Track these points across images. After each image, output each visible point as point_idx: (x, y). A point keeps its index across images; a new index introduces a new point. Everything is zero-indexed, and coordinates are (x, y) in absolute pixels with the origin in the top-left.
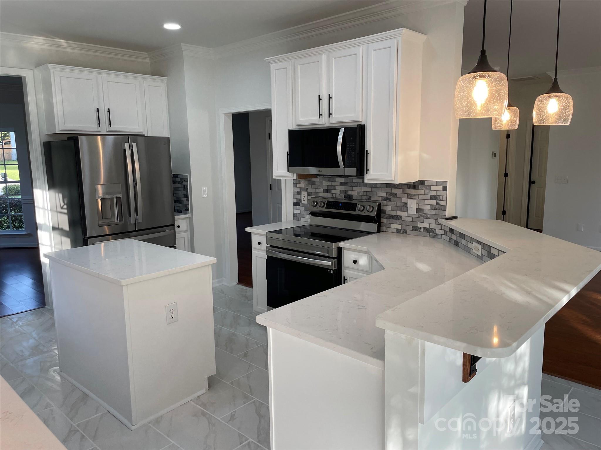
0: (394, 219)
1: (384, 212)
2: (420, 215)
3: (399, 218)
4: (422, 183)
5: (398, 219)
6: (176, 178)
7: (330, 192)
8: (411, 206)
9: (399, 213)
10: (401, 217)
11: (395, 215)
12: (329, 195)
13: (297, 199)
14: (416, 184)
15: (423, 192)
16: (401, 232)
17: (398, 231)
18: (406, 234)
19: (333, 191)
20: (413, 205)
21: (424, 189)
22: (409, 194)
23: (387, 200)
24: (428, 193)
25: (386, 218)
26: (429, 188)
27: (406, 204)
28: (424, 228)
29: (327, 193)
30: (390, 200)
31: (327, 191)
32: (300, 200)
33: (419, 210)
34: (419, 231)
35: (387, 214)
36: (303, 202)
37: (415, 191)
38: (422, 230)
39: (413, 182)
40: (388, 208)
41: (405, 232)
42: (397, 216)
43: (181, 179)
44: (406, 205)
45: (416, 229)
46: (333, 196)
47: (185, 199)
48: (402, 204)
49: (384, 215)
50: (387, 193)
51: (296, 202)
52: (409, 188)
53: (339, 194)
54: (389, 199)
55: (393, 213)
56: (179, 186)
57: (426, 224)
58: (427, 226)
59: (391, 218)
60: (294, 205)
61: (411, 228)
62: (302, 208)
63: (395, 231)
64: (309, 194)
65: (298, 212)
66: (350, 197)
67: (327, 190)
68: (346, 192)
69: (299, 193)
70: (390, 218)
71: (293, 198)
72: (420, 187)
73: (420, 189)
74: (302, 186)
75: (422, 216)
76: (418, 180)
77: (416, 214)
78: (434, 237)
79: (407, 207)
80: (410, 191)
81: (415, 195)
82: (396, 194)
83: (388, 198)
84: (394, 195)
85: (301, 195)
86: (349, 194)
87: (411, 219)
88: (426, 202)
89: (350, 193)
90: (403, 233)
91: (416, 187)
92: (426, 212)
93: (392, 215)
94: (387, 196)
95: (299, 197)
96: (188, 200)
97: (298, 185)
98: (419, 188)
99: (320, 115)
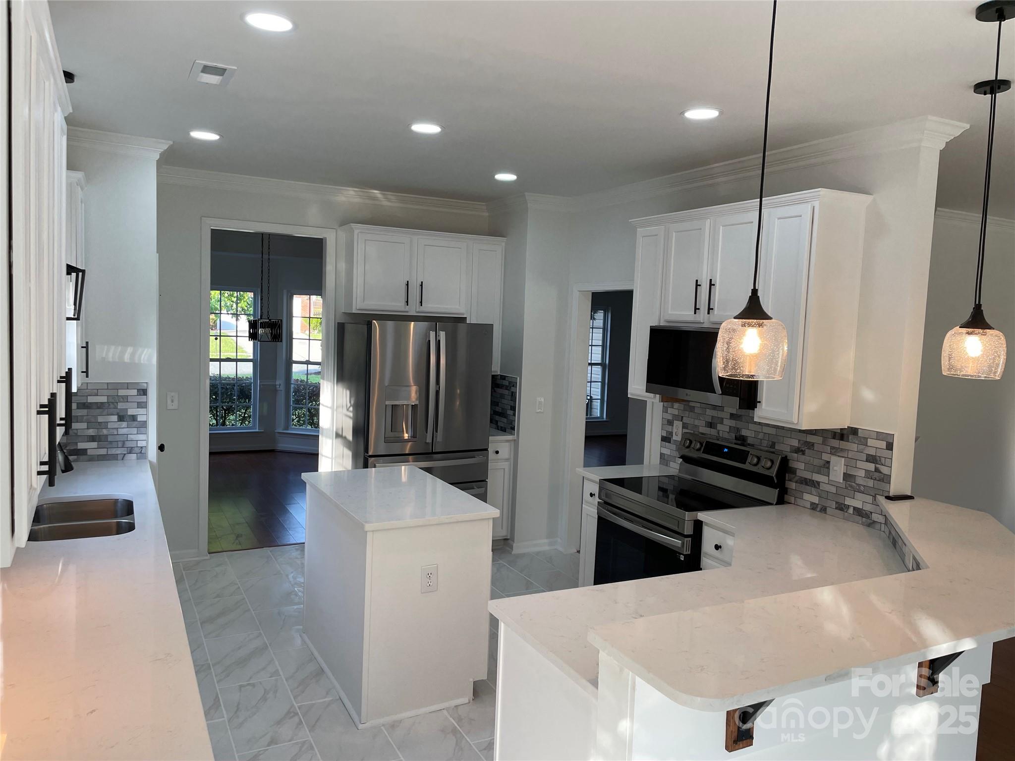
0: (808, 486)
1: (793, 471)
2: (849, 484)
3: (815, 484)
4: (854, 431)
5: (815, 487)
6: (504, 381)
7: (715, 428)
8: (835, 468)
9: (816, 477)
10: (818, 483)
11: (809, 479)
12: (713, 432)
13: (667, 432)
14: (845, 432)
15: (854, 447)
16: (818, 509)
17: (814, 507)
18: (826, 513)
19: (719, 427)
20: (838, 467)
21: (857, 442)
22: (832, 448)
23: (799, 452)
24: (863, 449)
25: (796, 482)
26: (864, 442)
27: (828, 462)
28: (855, 508)
29: (711, 427)
30: (803, 453)
31: (711, 425)
32: (671, 433)
33: (847, 477)
34: (846, 512)
35: (797, 475)
36: (675, 438)
37: (843, 444)
38: (851, 510)
39: (841, 429)
40: (799, 465)
41: (824, 510)
42: (813, 481)
43: (510, 383)
44: (828, 465)
45: (842, 507)
46: (718, 433)
47: (511, 412)
48: (822, 463)
49: (794, 476)
50: (799, 440)
51: (665, 435)
52: (834, 438)
53: (728, 432)
54: (802, 451)
55: (807, 475)
56: (506, 392)
57: (856, 502)
58: (859, 505)
59: (804, 483)
60: (662, 440)
61: (834, 505)
62: (674, 447)
63: (808, 506)
64: (685, 426)
65: (666, 451)
66: (742, 440)
67: (711, 423)
68: (738, 430)
69: (670, 423)
70: (802, 483)
71: (662, 429)
72: (850, 438)
73: (850, 441)
74: (676, 412)
75: (851, 486)
76: (848, 427)
77: (842, 482)
78: (869, 525)
79: (828, 468)
80: (835, 443)
81: (842, 450)
82: (813, 445)
83: (801, 449)
84: (811, 445)
85: (673, 426)
86: (742, 434)
87: (833, 490)
88: (860, 464)
89: (744, 432)
90: (820, 511)
91: (845, 437)
92: (860, 481)
93: (806, 479)
94: (800, 446)
95: (669, 428)
96: (514, 415)
97: (670, 410)
98: (848, 440)
99: (696, 309)
